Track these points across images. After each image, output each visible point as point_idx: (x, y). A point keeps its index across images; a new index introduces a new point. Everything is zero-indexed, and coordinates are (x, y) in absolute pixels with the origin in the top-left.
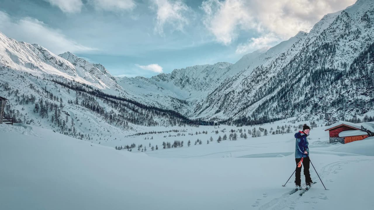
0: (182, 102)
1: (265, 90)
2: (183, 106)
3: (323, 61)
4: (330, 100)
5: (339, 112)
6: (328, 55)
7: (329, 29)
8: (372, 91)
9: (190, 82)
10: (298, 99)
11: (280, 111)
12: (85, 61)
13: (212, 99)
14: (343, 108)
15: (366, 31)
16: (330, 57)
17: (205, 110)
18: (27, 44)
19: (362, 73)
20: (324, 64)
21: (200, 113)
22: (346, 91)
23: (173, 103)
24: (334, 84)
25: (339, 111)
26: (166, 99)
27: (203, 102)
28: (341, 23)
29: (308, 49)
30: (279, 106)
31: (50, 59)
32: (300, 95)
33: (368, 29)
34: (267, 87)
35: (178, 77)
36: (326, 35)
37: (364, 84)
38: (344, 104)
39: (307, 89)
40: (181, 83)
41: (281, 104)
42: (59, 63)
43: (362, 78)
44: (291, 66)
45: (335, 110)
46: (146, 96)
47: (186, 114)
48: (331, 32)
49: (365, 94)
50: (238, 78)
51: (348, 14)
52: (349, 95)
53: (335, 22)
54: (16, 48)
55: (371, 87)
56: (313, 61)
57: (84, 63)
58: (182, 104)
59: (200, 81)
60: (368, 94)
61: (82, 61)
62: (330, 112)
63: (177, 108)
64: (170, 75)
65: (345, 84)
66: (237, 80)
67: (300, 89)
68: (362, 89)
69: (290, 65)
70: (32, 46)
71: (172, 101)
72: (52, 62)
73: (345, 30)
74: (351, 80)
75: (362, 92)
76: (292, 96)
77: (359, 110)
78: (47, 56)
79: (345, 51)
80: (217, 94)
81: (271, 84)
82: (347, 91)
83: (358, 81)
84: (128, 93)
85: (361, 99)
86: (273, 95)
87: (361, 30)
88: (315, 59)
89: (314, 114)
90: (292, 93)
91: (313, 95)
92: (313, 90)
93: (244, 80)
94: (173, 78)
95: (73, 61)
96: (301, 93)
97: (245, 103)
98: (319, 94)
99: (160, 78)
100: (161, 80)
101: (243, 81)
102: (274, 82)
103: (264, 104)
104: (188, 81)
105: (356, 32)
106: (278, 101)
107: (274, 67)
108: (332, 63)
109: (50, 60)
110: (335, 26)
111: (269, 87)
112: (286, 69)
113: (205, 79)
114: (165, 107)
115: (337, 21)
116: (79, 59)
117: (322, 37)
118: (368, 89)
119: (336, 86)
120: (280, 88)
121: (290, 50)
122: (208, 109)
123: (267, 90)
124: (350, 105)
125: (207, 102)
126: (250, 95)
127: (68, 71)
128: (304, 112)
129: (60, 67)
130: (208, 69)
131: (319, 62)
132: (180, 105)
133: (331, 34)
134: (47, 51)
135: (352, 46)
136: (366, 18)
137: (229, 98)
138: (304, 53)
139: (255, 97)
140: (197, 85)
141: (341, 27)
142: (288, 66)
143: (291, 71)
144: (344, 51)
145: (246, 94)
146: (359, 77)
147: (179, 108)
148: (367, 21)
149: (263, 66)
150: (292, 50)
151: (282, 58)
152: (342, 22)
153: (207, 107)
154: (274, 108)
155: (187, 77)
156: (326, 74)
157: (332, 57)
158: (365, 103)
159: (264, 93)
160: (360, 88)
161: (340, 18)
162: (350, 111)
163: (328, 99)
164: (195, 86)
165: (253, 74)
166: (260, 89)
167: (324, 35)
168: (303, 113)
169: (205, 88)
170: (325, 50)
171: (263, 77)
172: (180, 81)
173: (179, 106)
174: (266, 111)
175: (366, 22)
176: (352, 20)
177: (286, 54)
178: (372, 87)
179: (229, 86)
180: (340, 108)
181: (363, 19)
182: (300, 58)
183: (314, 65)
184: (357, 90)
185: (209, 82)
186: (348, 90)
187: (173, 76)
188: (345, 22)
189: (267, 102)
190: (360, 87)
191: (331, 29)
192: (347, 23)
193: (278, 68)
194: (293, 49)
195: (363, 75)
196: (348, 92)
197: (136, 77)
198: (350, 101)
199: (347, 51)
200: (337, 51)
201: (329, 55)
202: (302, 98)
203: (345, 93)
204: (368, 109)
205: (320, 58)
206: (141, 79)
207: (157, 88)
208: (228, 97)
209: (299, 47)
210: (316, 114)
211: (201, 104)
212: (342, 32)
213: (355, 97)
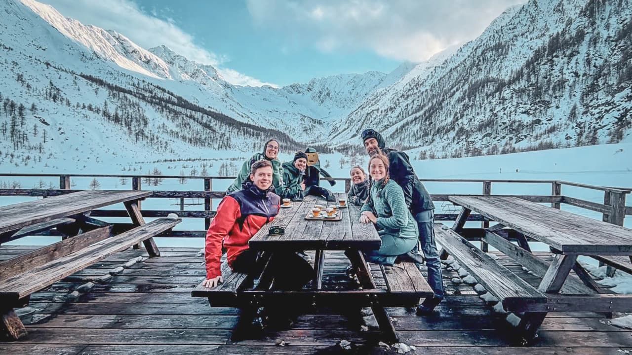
0: (315, 122)
1: (412, 108)
2: (314, 126)
3: (488, 68)
4: (480, 121)
5: (484, 139)
6: (496, 59)
7: (508, 24)
8: (538, 107)
9: (331, 96)
10: (445, 121)
11: (420, 137)
12: (186, 59)
13: (352, 119)
14: (491, 134)
15: (557, 27)
16: (498, 63)
17: (341, 132)
18: (98, 29)
19: (530, 79)
20: (489, 73)
21: (334, 137)
22: (501, 107)
23: (303, 122)
24: (491, 98)
25: (486, 138)
26: (295, 118)
27: (340, 124)
28: (525, 16)
29: (476, 53)
30: (421, 130)
31: (132, 52)
32: (449, 115)
33: (559, 24)
34: (415, 104)
35: (317, 88)
36: (502, 34)
37: (529, 96)
38: (494, 128)
39: (460, 106)
40: (319, 97)
41: (423, 128)
42: (145, 60)
43: (528, 87)
44: (450, 76)
45: (480, 137)
46: (271, 112)
47: (318, 138)
48: (510, 29)
49: (527, 112)
50: (387, 93)
51: (536, 3)
52: (504, 114)
53: (517, 15)
54: (75, 32)
55: (537, 101)
56: (475, 68)
57: (185, 62)
58: (315, 125)
59: (344, 96)
60: (531, 113)
61: (182, 59)
62: (473, 140)
63: (307, 130)
64: (307, 86)
65: (503, 97)
66: (386, 96)
67: (451, 106)
68: (525, 104)
69: (449, 74)
70: (105, 32)
71: (302, 119)
72: (135, 57)
73: (529, 26)
74: (514, 91)
75: (524, 110)
76: (439, 116)
77: (513, 137)
78: (127, 49)
79: (521, 55)
80: (359, 113)
81: (420, 100)
82: (503, 108)
83: (522, 91)
84: (243, 106)
85: (520, 120)
86: (418, 115)
87: (550, 26)
88: (479, 65)
89: (456, 142)
90: (439, 112)
91: (464, 115)
92: (466, 107)
93: (394, 95)
94: (310, 89)
95: (170, 59)
96: (450, 113)
97: (385, 126)
98: (471, 113)
99: (294, 89)
100: (295, 93)
101: (393, 97)
102: (425, 98)
103: (403, 126)
104: (328, 94)
105: (544, 29)
106: (421, 124)
107: (431, 78)
108: (500, 70)
109: (132, 54)
110: (517, 21)
111: (417, 104)
112: (443, 80)
113: (351, 93)
114: (291, 127)
115: (520, 13)
116: (178, 56)
117: (496, 36)
118: (532, 105)
119: (492, 101)
120: (430, 105)
121: (455, 55)
122: (345, 132)
123: (414, 108)
124: (503, 129)
125: (346, 123)
126: (393, 115)
127: (157, 71)
128: (445, 139)
129: (146, 65)
130: (355, 80)
131: (483, 69)
132: (312, 125)
133: (509, 31)
134: (128, 41)
135: (532, 46)
136: (561, 8)
137: (371, 119)
138: (470, 58)
139: (398, 117)
140: (339, 101)
141: (524, 22)
142: (446, 76)
143: (449, 83)
144: (520, 53)
145: (390, 113)
146: (525, 86)
147: (310, 129)
148: (561, 12)
149: (420, 77)
150: (457, 55)
151: (443, 66)
152: (528, 14)
153: (345, 129)
154: (414, 132)
155: (327, 89)
156: (487, 86)
157: (501, 62)
158: (523, 126)
159: (410, 113)
160: (521, 103)
161: (525, 9)
162: (501, 138)
163: (478, 120)
164: (337, 102)
165: (406, 87)
166: (406, 107)
167: (500, 34)
168: (443, 140)
169: (348, 105)
170: (494, 52)
171: (416, 91)
172: (319, 95)
173: (311, 127)
174: (403, 137)
175: (560, 14)
176: (541, 11)
177: (448, 61)
178: (539, 101)
179: (375, 102)
180: (488, 133)
181: (556, 10)
182: (463, 66)
183: (476, 73)
184: (517, 106)
185: (354, 97)
186: (505, 106)
187: (311, 87)
188: (531, 15)
189: (408, 124)
190: (522, 101)
191: (511, 24)
192: (533, 16)
193: (435, 80)
194: (459, 54)
195: (530, 83)
196: (505, 110)
197: (262, 87)
198: (504, 123)
199: (523, 54)
200: (510, 54)
201: (498, 59)
202: (450, 120)
203: (500, 111)
204: (526, 137)
205: (485, 63)
206: (268, 89)
207: (288, 102)
208: (369, 116)
209: (467, 51)
210: (458, 143)
211: (338, 126)
212: (525, 29)
213: (513, 117)
